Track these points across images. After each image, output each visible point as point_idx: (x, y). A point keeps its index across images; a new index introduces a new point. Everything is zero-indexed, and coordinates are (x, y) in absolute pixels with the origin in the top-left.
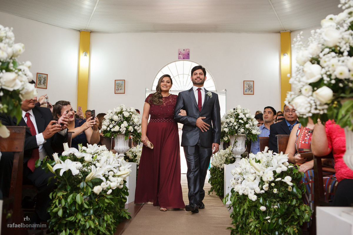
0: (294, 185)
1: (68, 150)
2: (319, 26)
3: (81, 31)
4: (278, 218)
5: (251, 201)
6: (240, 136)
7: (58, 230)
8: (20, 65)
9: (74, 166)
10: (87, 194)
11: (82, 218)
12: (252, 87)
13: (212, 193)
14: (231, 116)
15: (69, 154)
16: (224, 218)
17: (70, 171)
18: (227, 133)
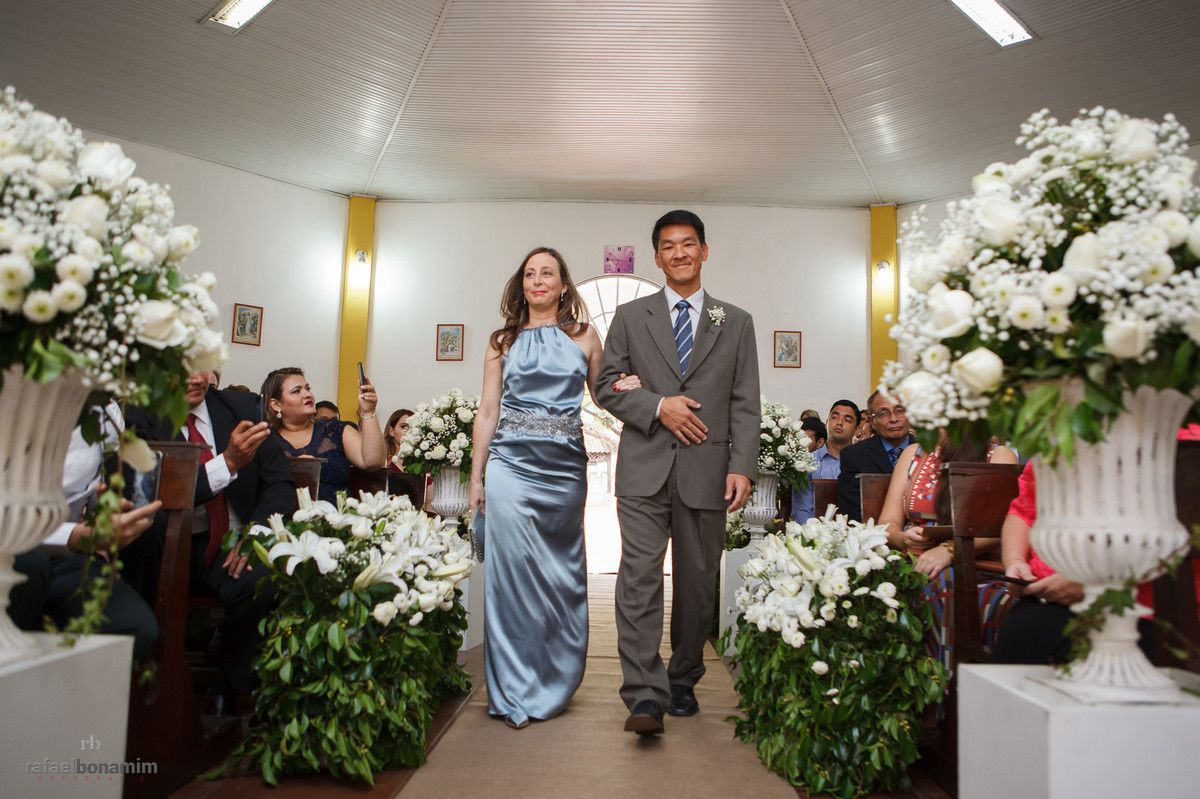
0: (903, 605)
1: (309, 507)
2: (970, 192)
3: (352, 195)
4: (860, 693)
5: (788, 648)
6: (765, 476)
7: (279, 717)
8: (185, 282)
9: (323, 548)
10: (358, 624)
11: (343, 686)
12: (796, 349)
15: (313, 518)
16: (718, 690)
17: (312, 562)
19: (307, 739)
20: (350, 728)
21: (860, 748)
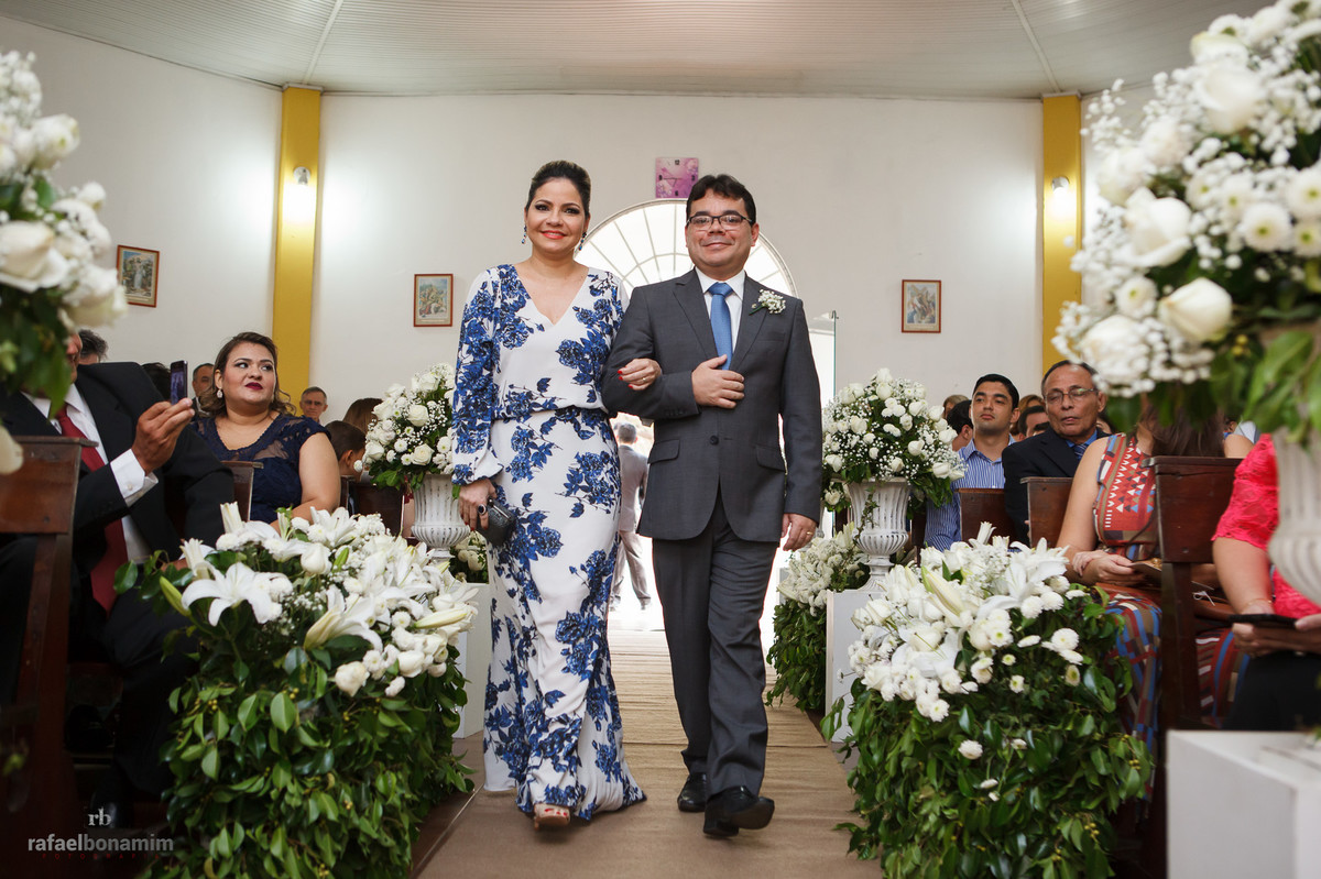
0: (1089, 661)
1: (238, 530)
3: (286, 86)
4: (1028, 785)
5: (925, 723)
6: (889, 485)
7: (201, 828)
9: (261, 587)
10: (313, 694)
11: (293, 782)
12: (934, 305)
13: (781, 702)
14: (855, 410)
15: (245, 545)
16: (826, 789)
17: (245, 606)
18: (840, 472)
19: (243, 858)
20: (303, 842)
21: (1027, 863)
